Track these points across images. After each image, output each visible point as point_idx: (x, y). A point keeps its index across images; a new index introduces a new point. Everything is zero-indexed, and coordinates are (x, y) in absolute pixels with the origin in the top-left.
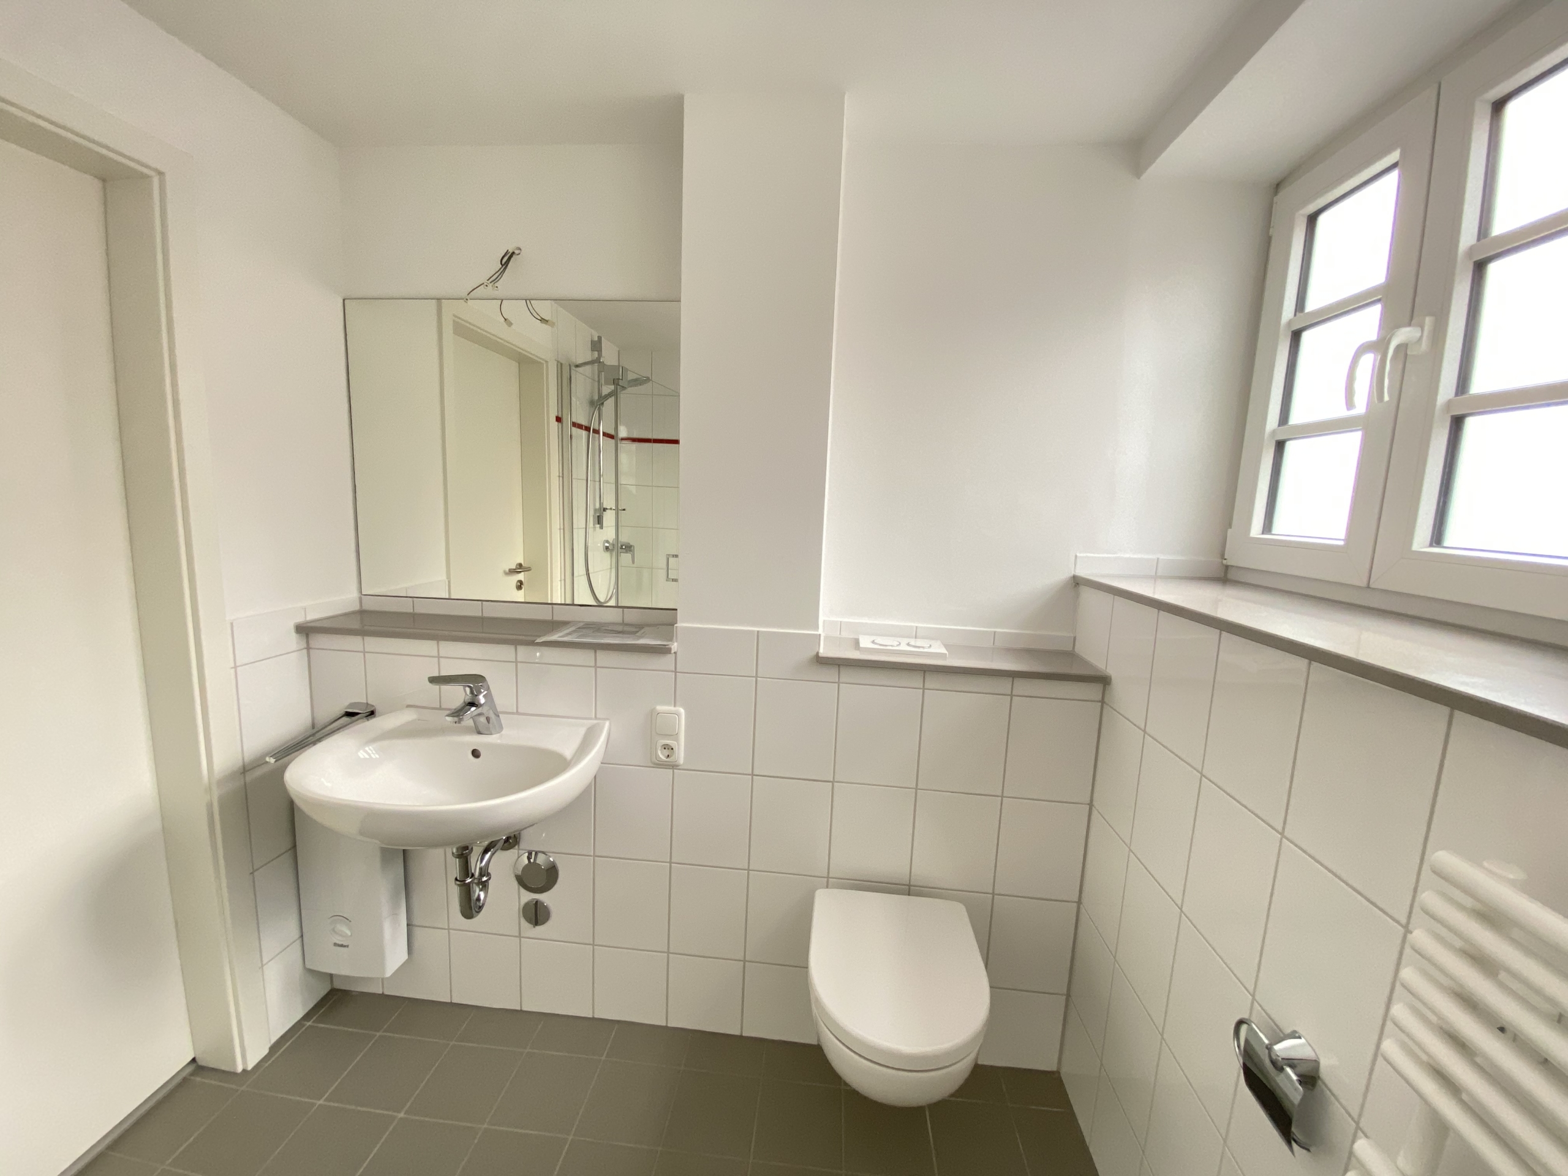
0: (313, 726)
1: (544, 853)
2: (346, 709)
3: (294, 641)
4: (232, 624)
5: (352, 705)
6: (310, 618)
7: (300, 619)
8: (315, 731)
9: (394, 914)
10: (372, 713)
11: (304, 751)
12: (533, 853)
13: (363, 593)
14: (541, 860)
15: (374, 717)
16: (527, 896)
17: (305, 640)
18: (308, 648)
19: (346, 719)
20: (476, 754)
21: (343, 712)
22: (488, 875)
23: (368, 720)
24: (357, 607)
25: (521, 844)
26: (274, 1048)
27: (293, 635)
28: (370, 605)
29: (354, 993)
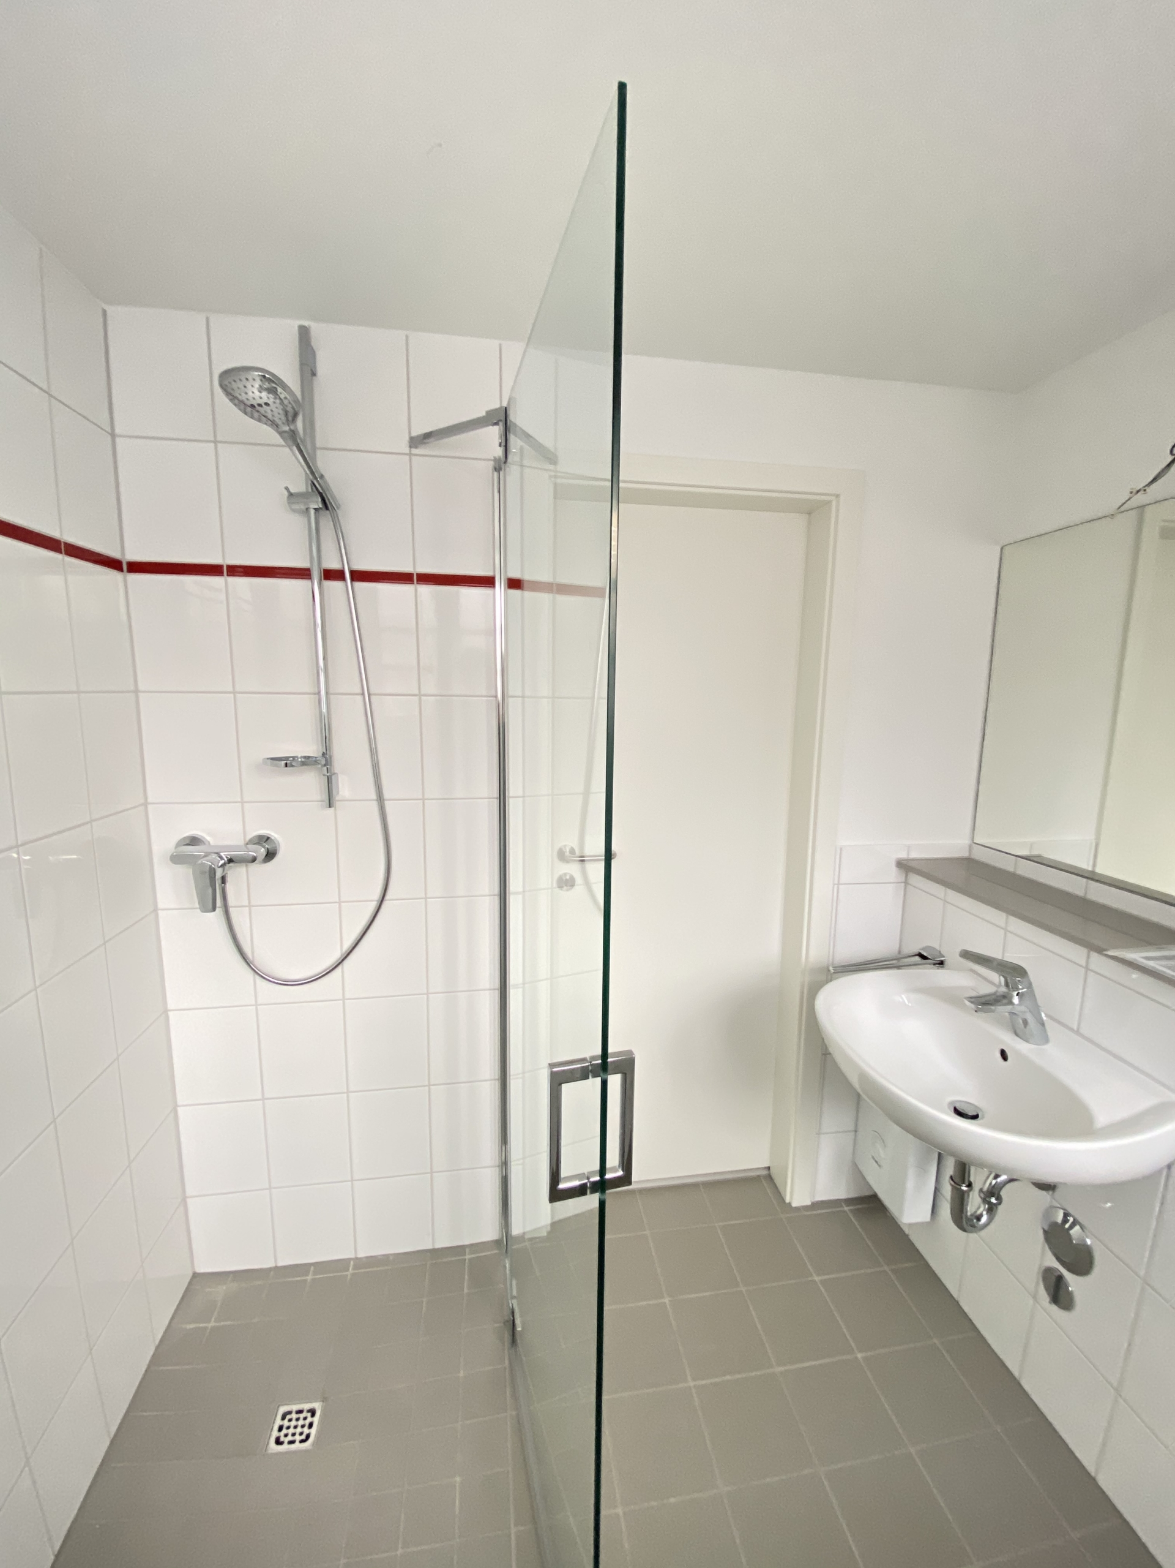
0: (899, 952)
1: (1082, 1228)
2: (920, 949)
3: (894, 873)
4: (841, 849)
5: (925, 949)
6: (914, 855)
7: (903, 855)
8: (900, 956)
9: (922, 1168)
10: (941, 963)
11: (848, 975)
12: (1071, 1219)
13: (975, 842)
14: (1076, 1231)
15: (943, 967)
16: (1052, 1262)
17: (904, 875)
18: (906, 883)
19: (917, 958)
20: (1004, 1055)
21: (916, 950)
22: (999, 1198)
23: (938, 969)
24: (965, 854)
25: (1056, 1193)
26: (816, 1205)
27: (894, 868)
28: (980, 855)
29: (888, 1214)
